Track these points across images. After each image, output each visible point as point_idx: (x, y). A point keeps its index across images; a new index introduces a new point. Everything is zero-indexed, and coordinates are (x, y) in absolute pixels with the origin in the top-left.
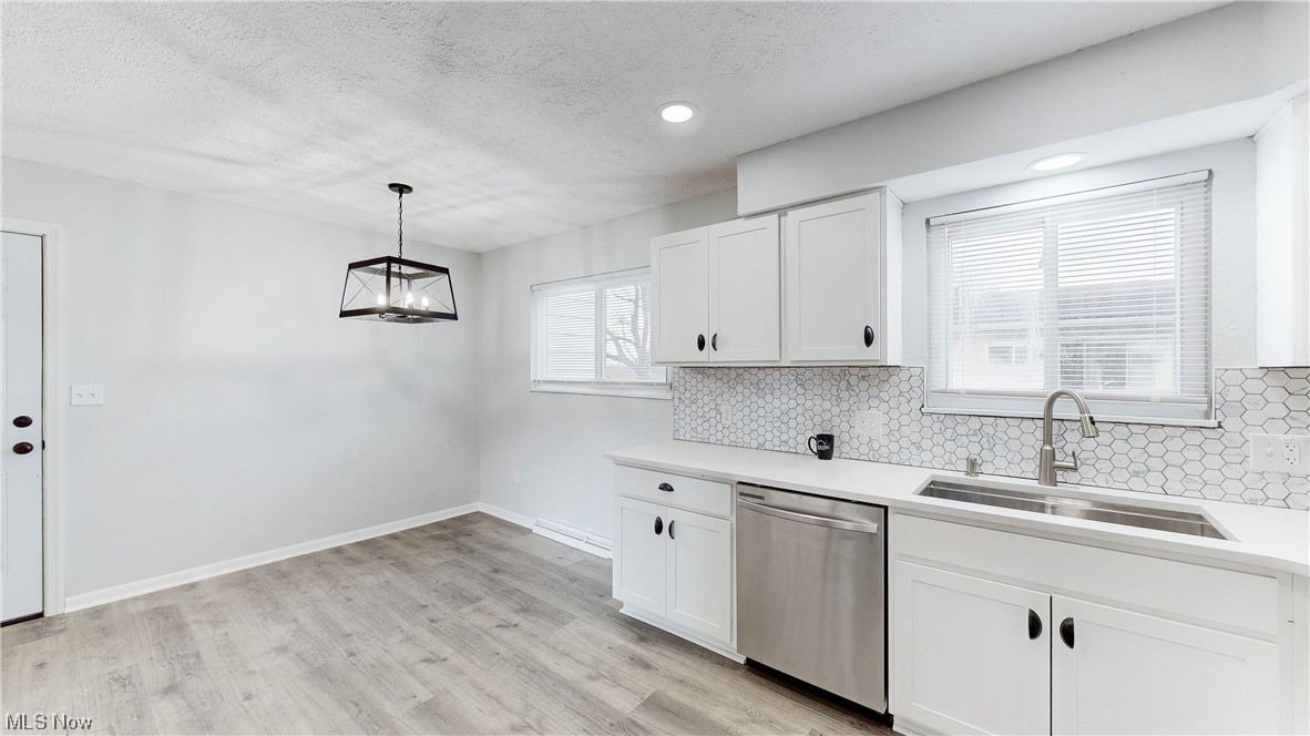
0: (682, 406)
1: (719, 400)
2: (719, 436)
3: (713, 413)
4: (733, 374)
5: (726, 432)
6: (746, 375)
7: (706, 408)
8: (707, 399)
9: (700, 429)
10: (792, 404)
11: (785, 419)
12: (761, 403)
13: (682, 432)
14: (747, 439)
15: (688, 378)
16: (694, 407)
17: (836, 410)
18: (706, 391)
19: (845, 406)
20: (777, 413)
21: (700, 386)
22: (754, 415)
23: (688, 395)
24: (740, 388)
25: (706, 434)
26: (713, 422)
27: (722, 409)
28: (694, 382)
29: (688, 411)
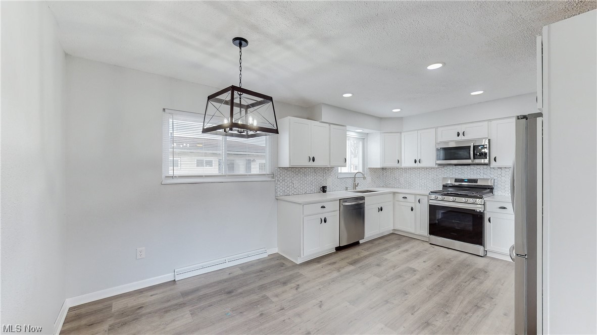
0: (279, 183)
1: (293, 179)
2: (293, 192)
3: (291, 184)
4: (297, 170)
5: (295, 190)
6: (301, 170)
7: (288, 183)
8: (288, 179)
9: (286, 191)
10: (313, 178)
11: (311, 183)
12: (305, 179)
13: (279, 193)
14: (301, 191)
15: (281, 171)
16: (283, 183)
17: (323, 179)
18: (288, 176)
19: (324, 178)
20: (310, 182)
21: (286, 174)
22: (304, 183)
23: (281, 178)
24: (299, 175)
25: (288, 192)
26: (291, 187)
27: (294, 182)
28: (284, 173)
29: (281, 184)
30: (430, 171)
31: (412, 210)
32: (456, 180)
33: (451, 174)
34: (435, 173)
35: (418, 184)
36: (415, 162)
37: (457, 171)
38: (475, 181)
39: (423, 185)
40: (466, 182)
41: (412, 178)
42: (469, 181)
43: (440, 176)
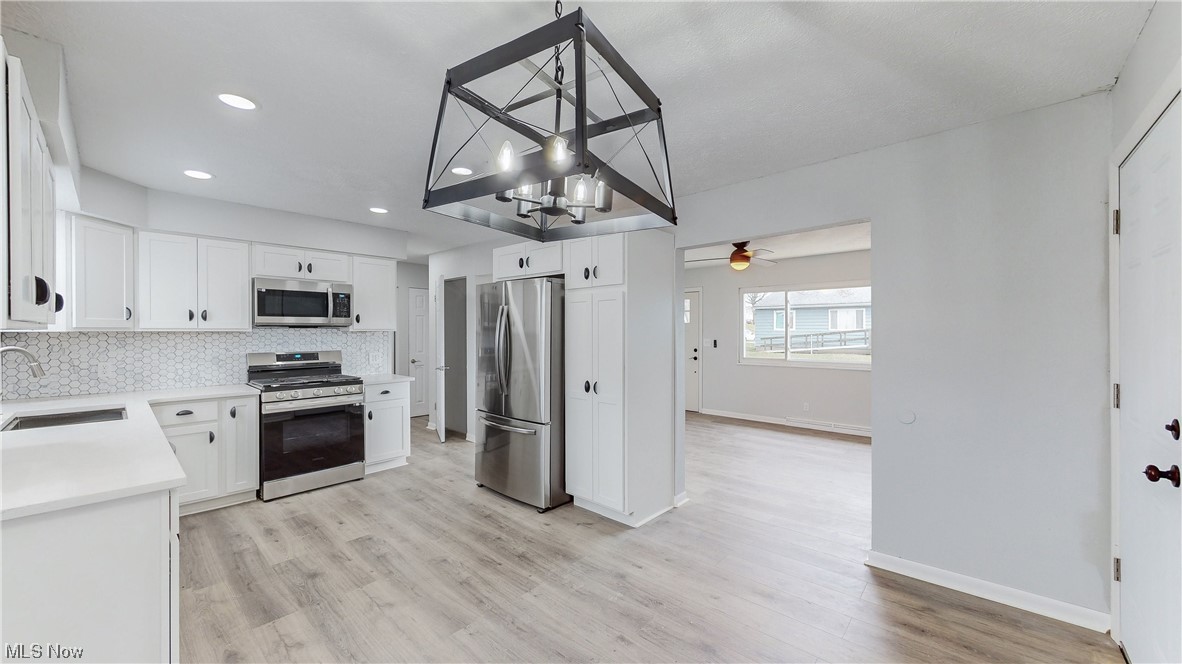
30: (209, 340)
31: (212, 439)
32: (279, 358)
33: (261, 345)
34: (223, 346)
35: (171, 375)
36: (191, 316)
37: (274, 339)
38: (314, 356)
39: (187, 375)
40: (298, 359)
41: (146, 360)
42: (305, 356)
43: (236, 351)
